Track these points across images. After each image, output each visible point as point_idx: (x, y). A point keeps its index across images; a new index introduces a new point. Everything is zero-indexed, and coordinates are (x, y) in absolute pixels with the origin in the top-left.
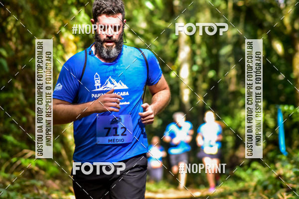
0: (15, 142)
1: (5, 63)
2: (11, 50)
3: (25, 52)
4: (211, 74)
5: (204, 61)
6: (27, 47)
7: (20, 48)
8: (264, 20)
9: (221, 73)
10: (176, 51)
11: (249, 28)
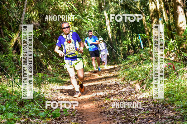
0: (57, 58)
1: (49, 34)
2: (51, 29)
3: (55, 30)
4: (117, 28)
5: (114, 24)
6: (55, 28)
7: (53, 28)
8: (132, 8)
9: (121, 27)
10: (105, 22)
11: (127, 11)
